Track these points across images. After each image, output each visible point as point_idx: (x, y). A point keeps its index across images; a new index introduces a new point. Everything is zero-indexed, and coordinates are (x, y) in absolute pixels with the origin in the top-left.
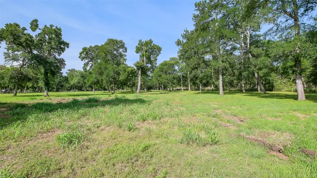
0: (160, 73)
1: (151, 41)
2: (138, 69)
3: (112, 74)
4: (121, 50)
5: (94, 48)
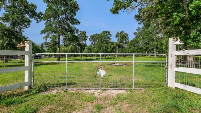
0: (130, 46)
1: (123, 32)
2: (117, 46)
3: (105, 48)
4: (108, 36)
5: (96, 35)
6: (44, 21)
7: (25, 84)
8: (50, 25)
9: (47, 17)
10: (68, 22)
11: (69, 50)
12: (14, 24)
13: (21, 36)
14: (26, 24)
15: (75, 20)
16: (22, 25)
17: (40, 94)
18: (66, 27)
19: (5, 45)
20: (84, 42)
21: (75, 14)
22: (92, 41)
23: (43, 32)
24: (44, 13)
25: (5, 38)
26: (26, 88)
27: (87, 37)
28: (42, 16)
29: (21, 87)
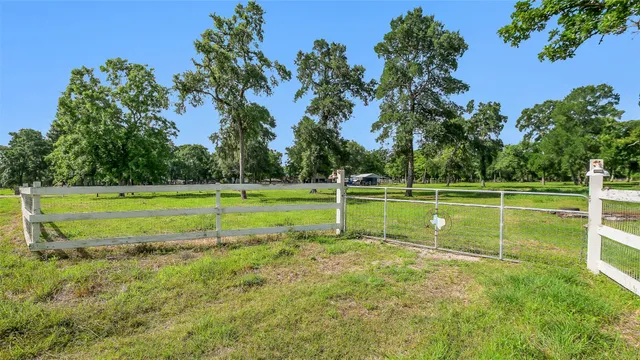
6: (379, 99)
7: (337, 226)
8: (390, 107)
9: (385, 90)
10: (437, 90)
11: (446, 163)
12: (325, 118)
13: (337, 137)
14: (346, 111)
15: (455, 81)
16: (338, 115)
17: (352, 241)
18: (431, 105)
19: (312, 158)
20: (493, 136)
21: (454, 66)
22: (529, 130)
23: (376, 126)
24: (378, 80)
25: (313, 146)
26: (338, 232)
27: (505, 118)
28: (376, 87)
29: (333, 230)
